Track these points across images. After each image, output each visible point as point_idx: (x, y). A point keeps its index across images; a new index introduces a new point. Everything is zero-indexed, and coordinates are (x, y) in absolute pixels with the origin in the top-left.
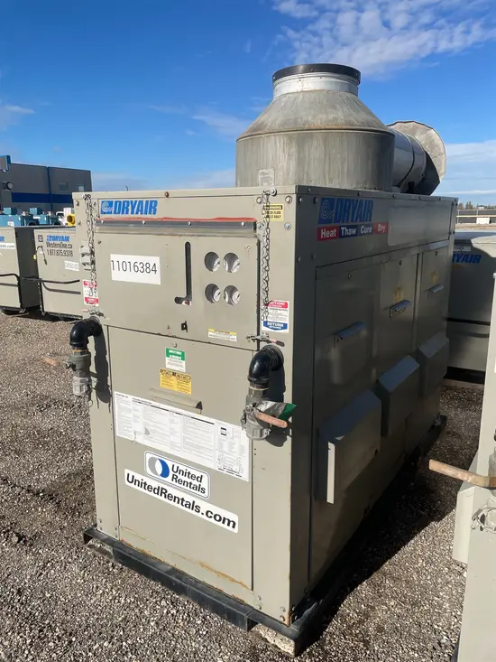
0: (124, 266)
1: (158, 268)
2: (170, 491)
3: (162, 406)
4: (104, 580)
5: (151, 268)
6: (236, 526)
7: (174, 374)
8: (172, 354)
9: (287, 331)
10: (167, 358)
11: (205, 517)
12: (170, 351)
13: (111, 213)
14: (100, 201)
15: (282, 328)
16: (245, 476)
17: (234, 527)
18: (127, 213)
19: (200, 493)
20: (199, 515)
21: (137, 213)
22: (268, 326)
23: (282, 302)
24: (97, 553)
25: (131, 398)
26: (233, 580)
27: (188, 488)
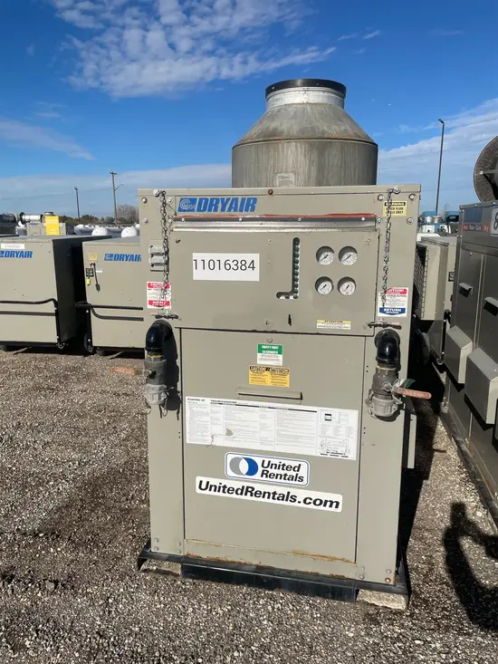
0: (211, 265)
1: (257, 264)
2: (257, 487)
3: (250, 403)
4: (186, 598)
5: (247, 265)
6: (340, 506)
7: (267, 369)
8: (266, 350)
9: (403, 315)
10: (259, 354)
11: (302, 505)
12: (264, 347)
13: (193, 210)
14: (178, 199)
15: (400, 313)
16: (352, 456)
17: (337, 507)
18: (216, 210)
19: (297, 482)
20: (296, 504)
21: (229, 210)
22: (385, 313)
23: (401, 289)
24: (157, 576)
25: (208, 400)
26: (333, 559)
27: (282, 480)
